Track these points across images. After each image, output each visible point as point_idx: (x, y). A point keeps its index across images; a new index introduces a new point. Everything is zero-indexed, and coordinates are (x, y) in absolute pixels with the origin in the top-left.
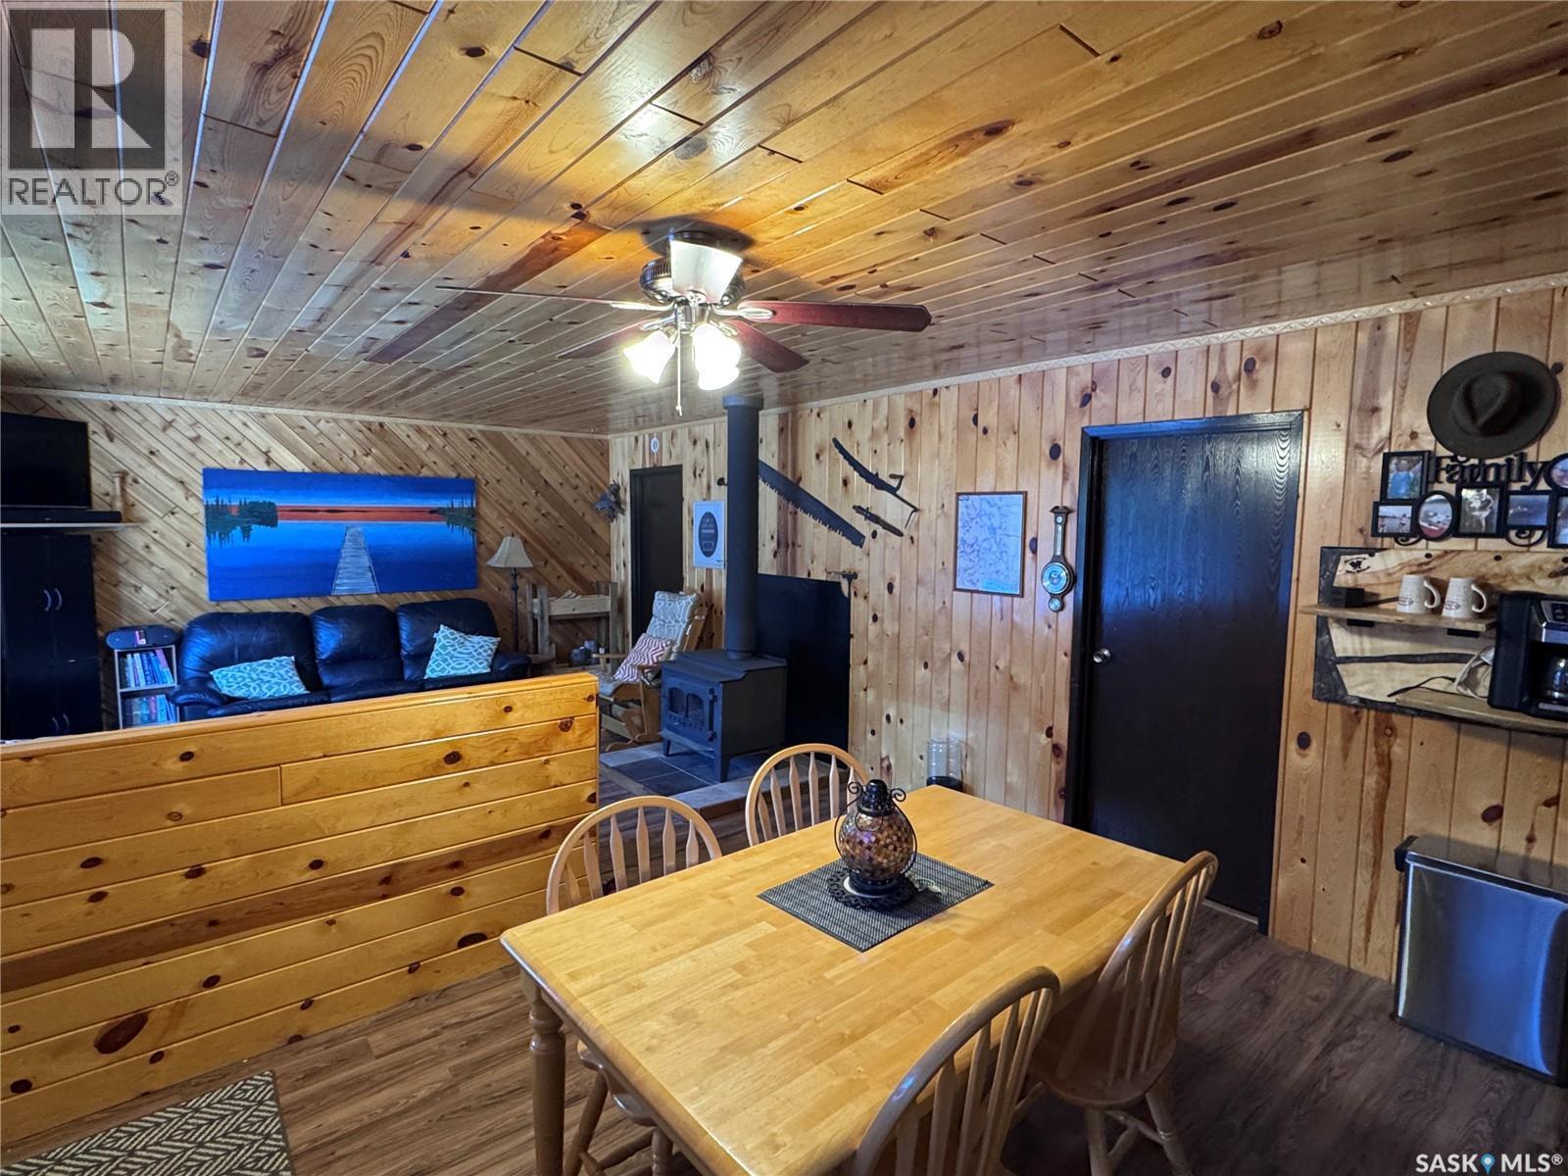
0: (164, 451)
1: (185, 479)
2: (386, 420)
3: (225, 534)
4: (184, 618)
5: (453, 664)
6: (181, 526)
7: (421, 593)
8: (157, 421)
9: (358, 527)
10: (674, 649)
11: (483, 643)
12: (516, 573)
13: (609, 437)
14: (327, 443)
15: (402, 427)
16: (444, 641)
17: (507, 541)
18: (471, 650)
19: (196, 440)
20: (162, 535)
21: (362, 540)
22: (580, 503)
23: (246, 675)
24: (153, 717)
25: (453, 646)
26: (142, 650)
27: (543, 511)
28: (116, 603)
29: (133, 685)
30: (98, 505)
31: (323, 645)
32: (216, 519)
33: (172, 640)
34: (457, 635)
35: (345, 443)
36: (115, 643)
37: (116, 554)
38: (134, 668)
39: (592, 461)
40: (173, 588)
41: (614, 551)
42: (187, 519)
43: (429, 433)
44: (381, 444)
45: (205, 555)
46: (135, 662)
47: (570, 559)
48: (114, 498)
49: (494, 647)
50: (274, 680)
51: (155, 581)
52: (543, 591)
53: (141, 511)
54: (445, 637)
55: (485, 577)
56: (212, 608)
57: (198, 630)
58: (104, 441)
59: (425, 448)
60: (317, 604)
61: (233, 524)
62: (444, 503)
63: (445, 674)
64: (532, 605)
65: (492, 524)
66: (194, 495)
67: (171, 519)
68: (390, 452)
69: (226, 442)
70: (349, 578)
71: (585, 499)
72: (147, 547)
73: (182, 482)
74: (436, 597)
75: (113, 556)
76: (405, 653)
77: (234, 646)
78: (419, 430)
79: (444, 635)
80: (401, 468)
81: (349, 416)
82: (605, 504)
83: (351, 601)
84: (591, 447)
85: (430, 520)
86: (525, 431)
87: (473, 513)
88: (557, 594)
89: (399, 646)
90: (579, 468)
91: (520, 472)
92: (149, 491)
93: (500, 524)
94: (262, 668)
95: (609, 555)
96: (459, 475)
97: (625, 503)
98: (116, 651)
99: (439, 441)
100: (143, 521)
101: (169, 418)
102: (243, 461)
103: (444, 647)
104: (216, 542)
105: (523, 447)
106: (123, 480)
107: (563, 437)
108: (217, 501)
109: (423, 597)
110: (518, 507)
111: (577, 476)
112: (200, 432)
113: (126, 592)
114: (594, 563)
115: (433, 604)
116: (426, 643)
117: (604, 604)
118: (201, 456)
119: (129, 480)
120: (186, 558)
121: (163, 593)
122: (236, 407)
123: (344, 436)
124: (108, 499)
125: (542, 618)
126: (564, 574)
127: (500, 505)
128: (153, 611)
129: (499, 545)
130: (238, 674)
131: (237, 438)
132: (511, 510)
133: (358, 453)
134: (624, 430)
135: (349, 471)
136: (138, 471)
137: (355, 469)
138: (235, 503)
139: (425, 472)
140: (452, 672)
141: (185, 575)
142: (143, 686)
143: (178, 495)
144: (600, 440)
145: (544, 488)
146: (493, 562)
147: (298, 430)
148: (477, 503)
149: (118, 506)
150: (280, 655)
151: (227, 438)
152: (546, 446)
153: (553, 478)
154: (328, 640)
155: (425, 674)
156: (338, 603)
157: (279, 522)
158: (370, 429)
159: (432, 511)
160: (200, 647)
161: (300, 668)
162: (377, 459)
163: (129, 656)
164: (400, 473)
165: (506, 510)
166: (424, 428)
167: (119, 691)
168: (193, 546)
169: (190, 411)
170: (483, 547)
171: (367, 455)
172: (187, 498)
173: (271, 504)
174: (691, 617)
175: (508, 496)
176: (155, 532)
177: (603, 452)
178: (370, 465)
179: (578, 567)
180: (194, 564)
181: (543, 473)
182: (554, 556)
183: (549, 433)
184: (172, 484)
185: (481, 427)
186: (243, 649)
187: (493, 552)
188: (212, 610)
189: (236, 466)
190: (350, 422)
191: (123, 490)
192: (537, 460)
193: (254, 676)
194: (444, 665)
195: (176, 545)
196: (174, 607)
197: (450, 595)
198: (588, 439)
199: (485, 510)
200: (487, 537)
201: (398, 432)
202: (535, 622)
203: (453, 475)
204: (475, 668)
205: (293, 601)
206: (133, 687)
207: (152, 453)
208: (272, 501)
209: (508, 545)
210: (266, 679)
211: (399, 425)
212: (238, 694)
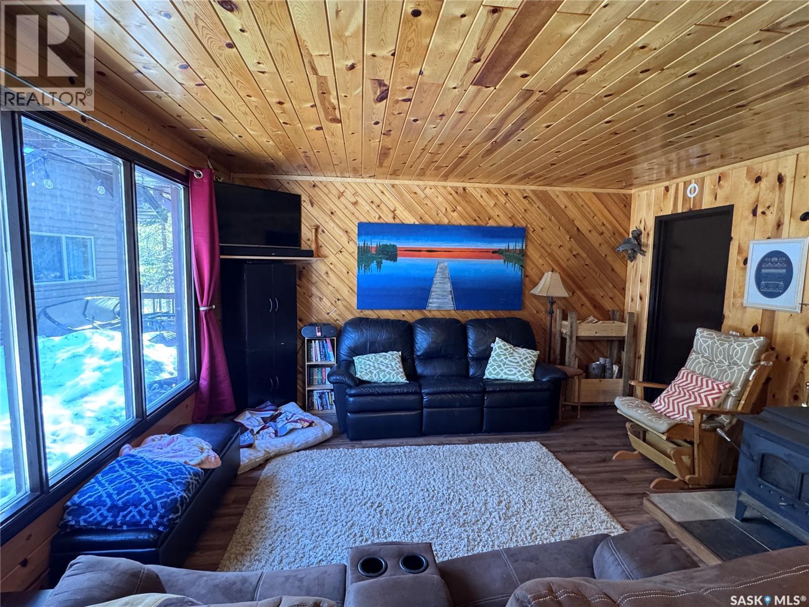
0: (339, 213)
1: (349, 230)
2: (467, 185)
3: (367, 266)
4: (343, 319)
5: (505, 370)
6: (346, 260)
7: (482, 312)
8: (335, 192)
9: (446, 263)
10: (733, 393)
11: (527, 355)
12: (552, 301)
13: (633, 191)
14: (429, 203)
15: (478, 189)
16: (498, 351)
17: (548, 276)
18: (519, 360)
19: (355, 204)
20: (335, 266)
21: (447, 272)
22: (604, 246)
23: (372, 364)
24: (324, 382)
25: (505, 355)
26: (319, 339)
27: (574, 253)
28: (309, 307)
29: (314, 360)
30: (304, 247)
31: (419, 345)
32: (364, 255)
33: (335, 333)
34: (508, 346)
35: (441, 203)
36: (306, 333)
37: (311, 277)
38: (316, 349)
39: (616, 211)
40: (338, 300)
41: (629, 286)
42: (349, 257)
43: (496, 193)
44: (463, 203)
45: (356, 279)
46: (316, 345)
47: (592, 291)
48: (312, 242)
49: (535, 359)
50: (387, 370)
51: (330, 295)
52: (572, 316)
53: (325, 251)
54: (500, 347)
55: (527, 303)
56: (358, 314)
57: (349, 329)
58: (309, 207)
59: (492, 205)
60: (416, 315)
61: (371, 259)
62: (503, 246)
63: (499, 377)
64: (561, 326)
65: (535, 261)
66: (352, 240)
67: (340, 255)
68: (469, 209)
69: (371, 204)
70: (438, 298)
71: (607, 242)
72: (327, 273)
73: (347, 232)
74: (492, 314)
75: (310, 278)
76: (470, 356)
77: (367, 341)
78: (489, 192)
79: (498, 345)
80: (475, 220)
81: (444, 184)
82: (627, 247)
83: (438, 315)
84: (617, 201)
85: (492, 258)
86: (566, 189)
87: (523, 253)
88: (582, 319)
89: (467, 350)
90: (605, 217)
91: (559, 222)
92: (330, 238)
93: (541, 261)
94: (381, 359)
95: (624, 289)
96: (514, 225)
97: (647, 246)
98: (306, 338)
99: (503, 199)
100: (326, 257)
101: (342, 189)
102: (380, 217)
103: (498, 355)
104: (362, 271)
105: (563, 201)
106: (317, 230)
107: (594, 193)
108: (364, 244)
109: (484, 314)
110: (556, 249)
111: (604, 224)
112: (358, 199)
113: (315, 301)
114: (611, 295)
115: (490, 320)
116: (485, 350)
117: (622, 330)
118: (357, 214)
119: (320, 231)
120: (346, 280)
121: (334, 303)
122: (379, 181)
123: (440, 199)
124: (308, 242)
125: (571, 338)
126: (588, 303)
127: (543, 247)
128: (328, 314)
129: (540, 279)
130: (368, 362)
131: (377, 202)
132: (549, 251)
133: (448, 209)
134: (650, 182)
135: (442, 223)
136: (325, 225)
137: (446, 221)
138: (374, 245)
139: (491, 223)
140: (505, 377)
141: (345, 292)
142: (319, 362)
143: (344, 239)
144: (624, 195)
145: (577, 235)
146: (536, 291)
147: (413, 195)
148: (526, 246)
149: (313, 247)
150: (393, 351)
151: (372, 202)
152: (580, 200)
153: (584, 226)
154: (423, 341)
155: (484, 374)
156: (429, 315)
157: (398, 258)
158: (457, 193)
159: (494, 252)
160: (350, 339)
161: (404, 360)
162: (460, 214)
163: (313, 341)
164: (475, 224)
165: (547, 252)
166: (493, 190)
167: (307, 364)
168: (350, 273)
169: (353, 185)
170: (527, 279)
171: (454, 211)
172: (349, 242)
173: (394, 246)
174: (757, 361)
175: (549, 241)
176: (331, 264)
177: (626, 203)
178: (456, 219)
179: (598, 298)
180: (350, 285)
181: (577, 223)
182: (581, 289)
183: (582, 190)
184: (341, 233)
185: (533, 188)
186: (373, 343)
187: (535, 284)
188: (358, 315)
189: (376, 221)
190: (445, 187)
191: (316, 236)
192: (573, 212)
193: (376, 365)
194: (498, 370)
195: (341, 272)
196: (338, 312)
197: (503, 314)
198: (615, 194)
199: (533, 253)
200: (532, 272)
201: (474, 193)
202: (563, 340)
203: (510, 225)
204: (522, 375)
205: (403, 312)
206: (314, 363)
207: (332, 213)
208: (395, 244)
209: (549, 279)
210: (383, 368)
211: (475, 188)
212: (366, 378)
